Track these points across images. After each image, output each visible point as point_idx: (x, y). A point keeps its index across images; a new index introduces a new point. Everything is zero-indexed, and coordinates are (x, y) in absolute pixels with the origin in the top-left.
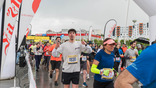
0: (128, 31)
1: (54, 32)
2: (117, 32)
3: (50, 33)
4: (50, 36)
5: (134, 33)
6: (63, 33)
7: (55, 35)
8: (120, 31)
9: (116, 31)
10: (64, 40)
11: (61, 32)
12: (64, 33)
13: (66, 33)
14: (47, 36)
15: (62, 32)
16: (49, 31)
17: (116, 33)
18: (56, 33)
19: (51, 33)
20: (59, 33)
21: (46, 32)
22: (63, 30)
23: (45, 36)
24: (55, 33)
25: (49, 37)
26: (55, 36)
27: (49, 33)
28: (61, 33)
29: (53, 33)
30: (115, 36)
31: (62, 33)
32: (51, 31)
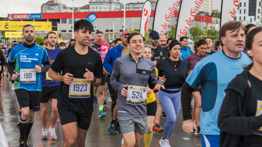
1: (65, 7)
3: (53, 11)
4: (55, 20)
6: (94, 8)
7: (69, 15)
11: (87, 7)
12: (95, 10)
13: (103, 10)
14: (45, 20)
15: (91, 6)
16: (51, 4)
17: (258, 8)
18: (72, 11)
19: (55, 10)
20: (82, 11)
21: (42, 7)
23: (36, 20)
24: (69, 11)
25: (50, 23)
26: (68, 20)
27: (49, 11)
28: (87, 10)
29: (63, 11)
30: (257, 14)
31: (91, 10)
32: (57, 4)
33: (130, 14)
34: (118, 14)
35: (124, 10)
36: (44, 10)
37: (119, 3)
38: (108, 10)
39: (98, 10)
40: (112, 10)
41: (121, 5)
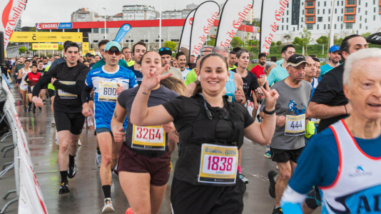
0: (343, 7)
1: (97, 16)
2: (305, 11)
3: (84, 20)
4: (86, 30)
5: (362, 13)
6: (127, 17)
7: (100, 24)
8: (317, 8)
9: (302, 8)
10: (130, 43)
11: (120, 15)
12: (129, 19)
13: (137, 19)
14: (75, 30)
15: (125, 15)
16: (82, 12)
17: (302, 16)
18: (105, 20)
19: (86, 19)
20: (115, 19)
21: (72, 16)
22: (128, 8)
23: (67, 30)
24: (101, 19)
25: (79, 34)
26: (100, 29)
27: (79, 20)
28: (120, 19)
29: (95, 20)
30: (300, 23)
31: (125, 19)
32: (88, 13)
33: (167, 23)
34: (154, 23)
35: (160, 19)
36: (74, 18)
37: (154, 11)
38: (142, 19)
39: (132, 19)
40: (147, 19)
41: (157, 14)
